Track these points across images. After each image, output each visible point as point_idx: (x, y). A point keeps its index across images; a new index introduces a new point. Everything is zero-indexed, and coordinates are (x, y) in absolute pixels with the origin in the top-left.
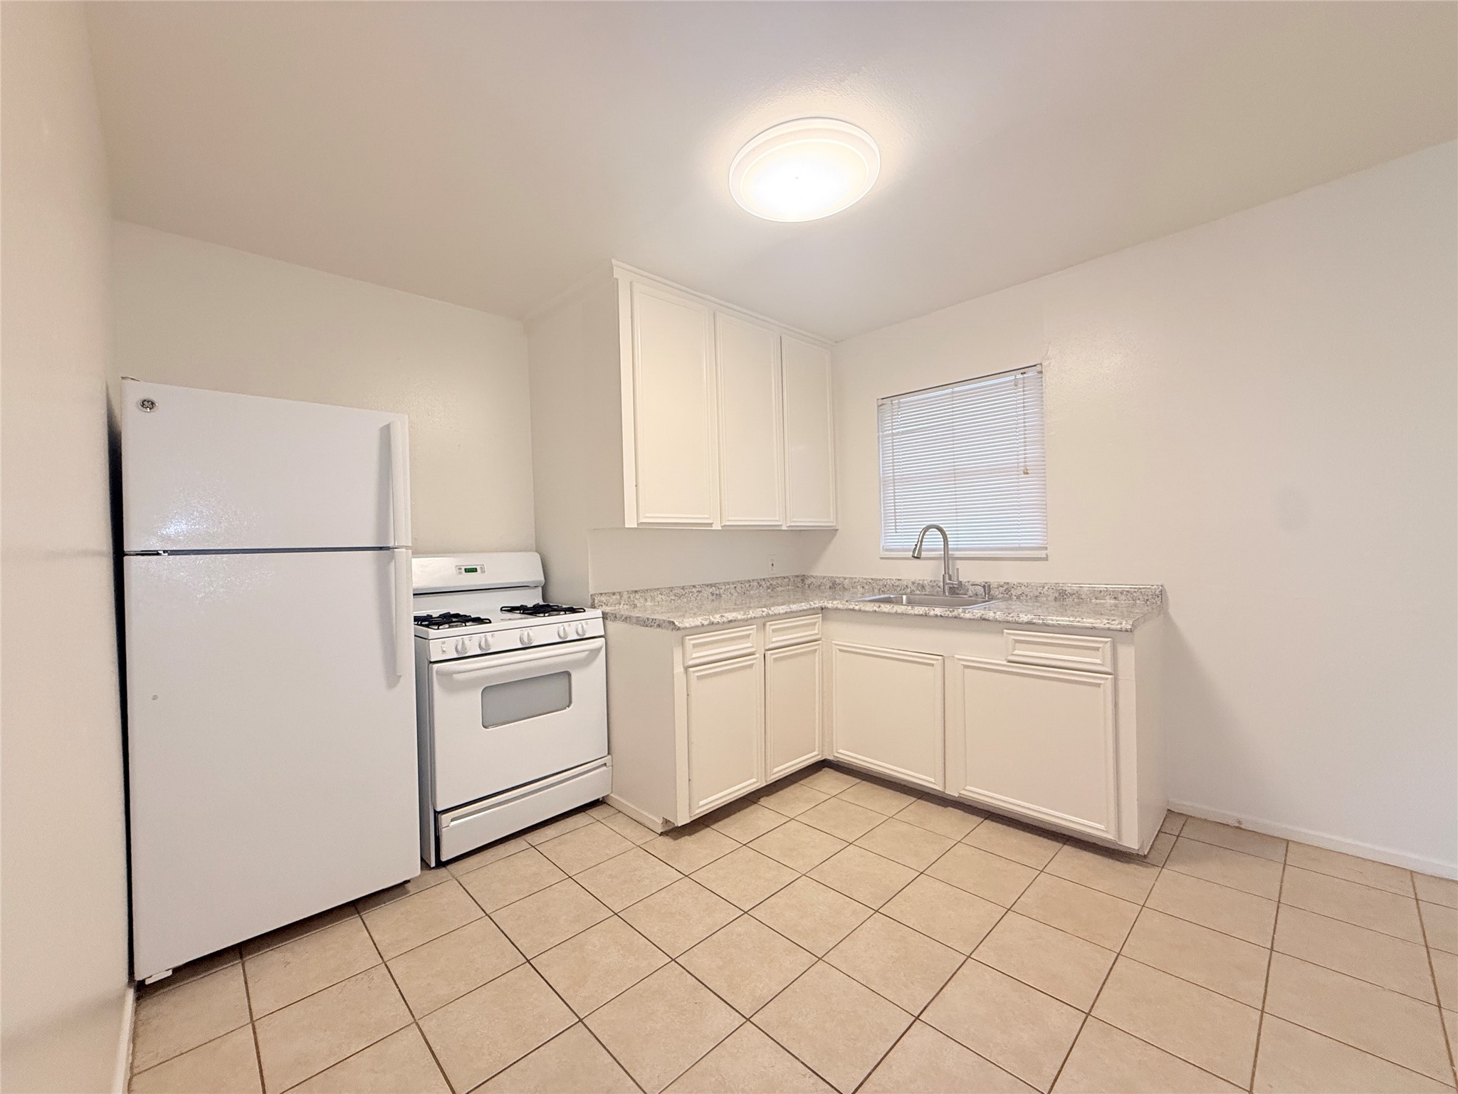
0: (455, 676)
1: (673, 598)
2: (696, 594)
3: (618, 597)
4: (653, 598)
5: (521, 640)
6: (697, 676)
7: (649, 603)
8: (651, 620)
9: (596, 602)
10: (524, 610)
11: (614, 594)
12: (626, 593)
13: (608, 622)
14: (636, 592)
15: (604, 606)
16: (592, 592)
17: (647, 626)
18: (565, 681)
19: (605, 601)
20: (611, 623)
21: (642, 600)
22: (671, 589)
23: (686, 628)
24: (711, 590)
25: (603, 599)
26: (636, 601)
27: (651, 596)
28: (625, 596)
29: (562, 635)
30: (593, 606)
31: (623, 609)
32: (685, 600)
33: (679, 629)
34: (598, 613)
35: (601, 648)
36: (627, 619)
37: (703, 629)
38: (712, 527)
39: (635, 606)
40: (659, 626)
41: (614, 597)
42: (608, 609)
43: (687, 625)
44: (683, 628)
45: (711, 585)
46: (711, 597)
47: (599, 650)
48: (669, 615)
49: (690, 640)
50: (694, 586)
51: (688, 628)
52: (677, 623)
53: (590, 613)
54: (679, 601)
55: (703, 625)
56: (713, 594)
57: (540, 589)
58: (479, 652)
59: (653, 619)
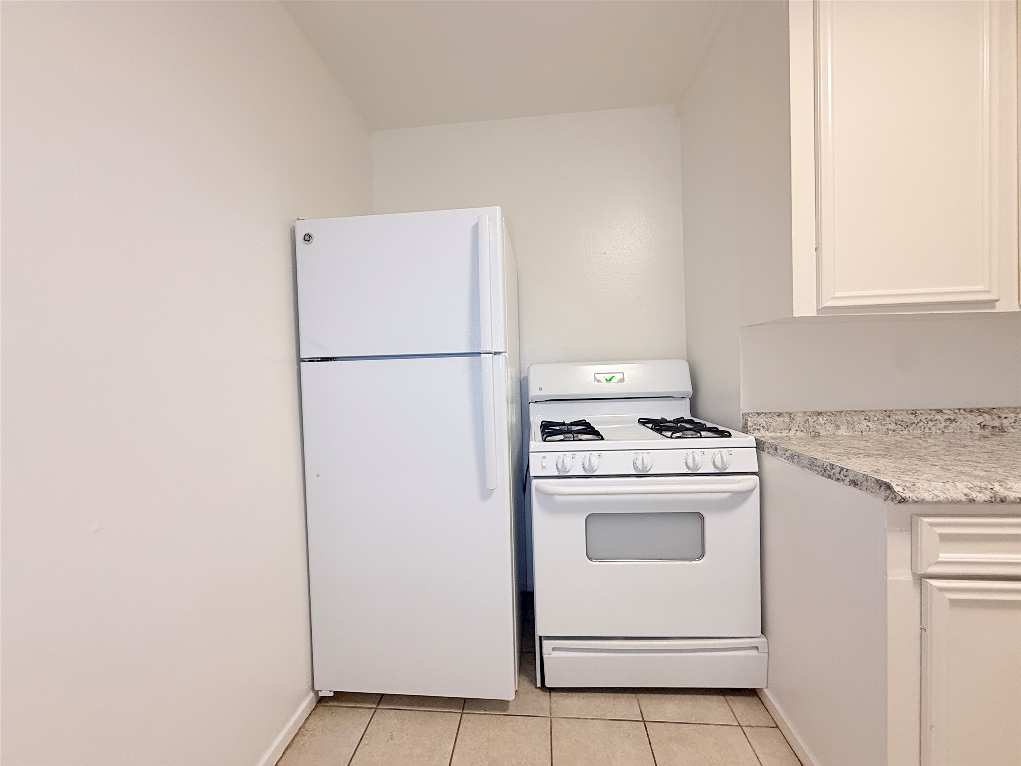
0: (557, 497)
1: (893, 426)
2: (944, 424)
3: (787, 420)
4: (851, 426)
5: (635, 465)
6: (950, 600)
7: (843, 432)
8: (838, 470)
9: (750, 424)
10: (659, 426)
11: (780, 415)
12: (801, 415)
13: (765, 456)
14: (819, 414)
15: (762, 431)
16: (744, 409)
17: (829, 477)
18: (695, 524)
19: (764, 424)
20: (769, 457)
21: (830, 428)
22: (888, 413)
23: (922, 502)
24: (980, 419)
25: (762, 420)
26: (819, 427)
27: (848, 422)
28: (799, 419)
29: (691, 465)
30: (745, 430)
31: (796, 440)
32: (918, 432)
33: (903, 501)
34: (750, 440)
35: (752, 490)
36: (794, 458)
37: (971, 508)
38: (994, 307)
39: (817, 435)
40: (854, 483)
41: (780, 419)
42: (766, 436)
43: (927, 497)
44: (914, 502)
45: (980, 412)
46: (978, 431)
47: (751, 491)
48: (882, 463)
49: (932, 524)
50: (940, 411)
51: (928, 503)
52: (896, 489)
53: (738, 438)
54: (906, 432)
55: (972, 501)
56: (984, 427)
57: (688, 401)
58: (583, 473)
59: (842, 469)
